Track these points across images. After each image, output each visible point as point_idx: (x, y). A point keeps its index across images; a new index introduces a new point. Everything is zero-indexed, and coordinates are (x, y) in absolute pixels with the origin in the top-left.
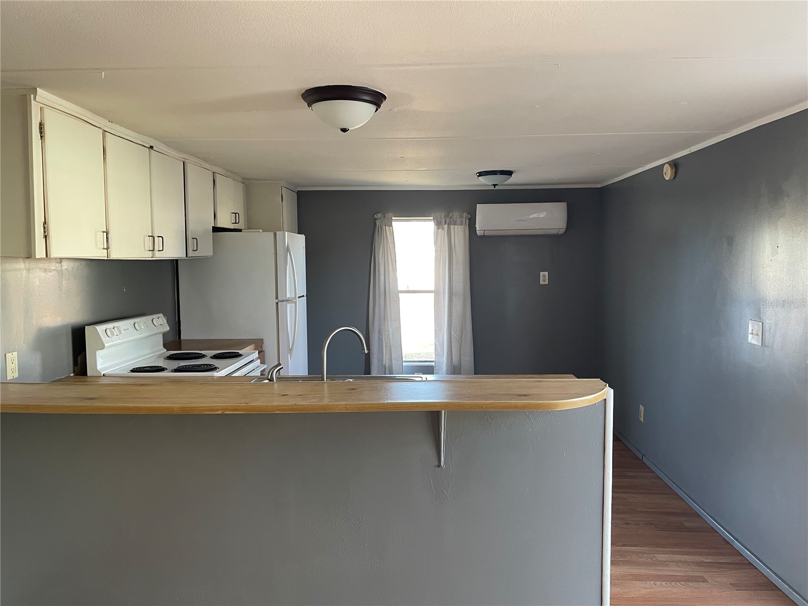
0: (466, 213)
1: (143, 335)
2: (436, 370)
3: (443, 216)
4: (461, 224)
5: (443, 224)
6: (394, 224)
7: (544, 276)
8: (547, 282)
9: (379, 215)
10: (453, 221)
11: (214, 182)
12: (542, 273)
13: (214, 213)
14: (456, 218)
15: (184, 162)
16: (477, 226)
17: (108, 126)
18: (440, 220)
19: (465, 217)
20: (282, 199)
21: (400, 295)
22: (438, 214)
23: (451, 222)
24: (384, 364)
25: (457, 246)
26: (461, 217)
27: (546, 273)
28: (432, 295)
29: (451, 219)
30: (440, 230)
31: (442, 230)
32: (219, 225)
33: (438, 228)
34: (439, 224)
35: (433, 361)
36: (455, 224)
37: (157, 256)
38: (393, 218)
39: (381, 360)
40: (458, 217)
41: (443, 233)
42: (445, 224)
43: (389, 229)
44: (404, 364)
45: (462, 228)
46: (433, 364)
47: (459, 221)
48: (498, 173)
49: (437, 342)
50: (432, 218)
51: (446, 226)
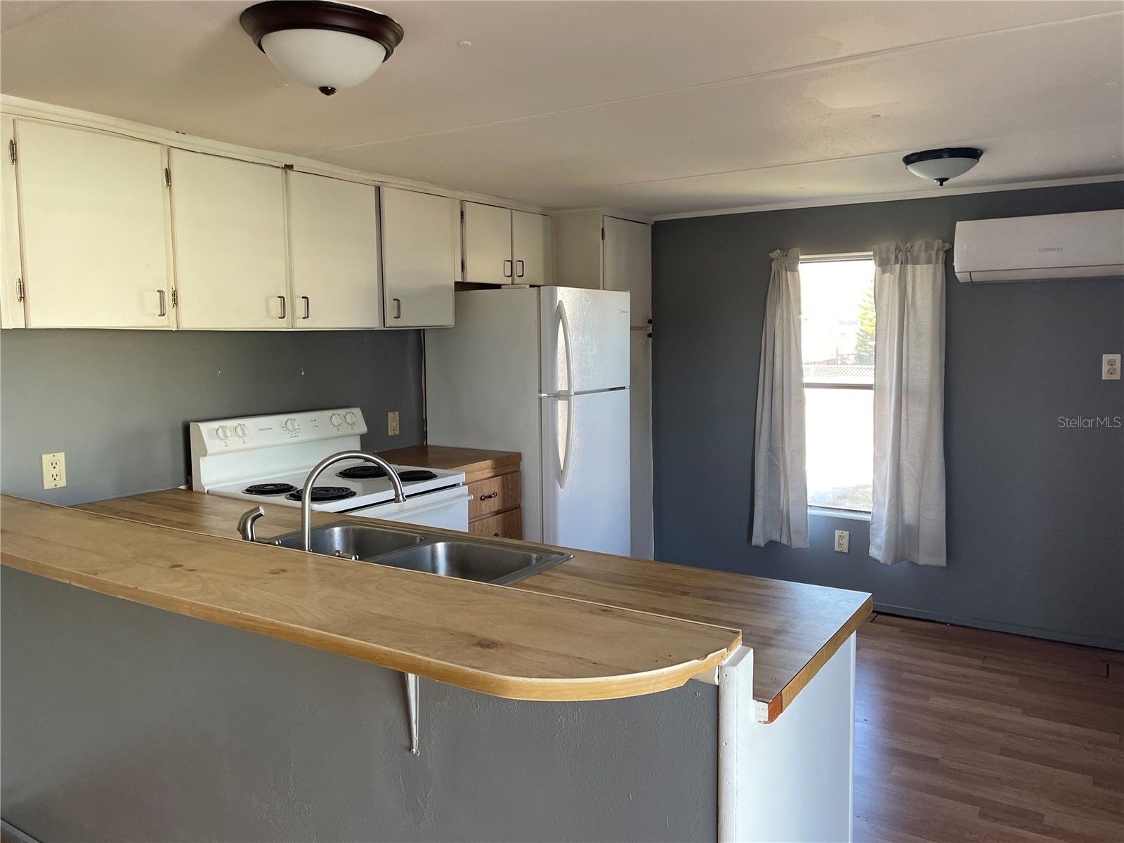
0: (940, 241)
1: (302, 437)
2: (873, 529)
3: (892, 249)
4: (929, 262)
5: (893, 262)
6: (802, 267)
7: (1111, 363)
8: (1117, 377)
9: (775, 253)
10: (912, 256)
11: (462, 215)
12: (1106, 358)
13: (462, 261)
14: (919, 250)
15: (378, 189)
16: (955, 264)
17: (173, 138)
18: (887, 257)
19: (935, 248)
20: (603, 236)
21: (807, 391)
22: (884, 246)
23: (906, 258)
24: (781, 507)
25: (919, 303)
26: (928, 247)
27: (1117, 357)
28: (870, 394)
29: (908, 254)
30: (887, 275)
31: (891, 274)
32: (471, 278)
33: (883, 272)
34: (883, 264)
35: (870, 513)
36: (916, 261)
37: (298, 326)
38: (801, 257)
39: (774, 502)
40: (923, 248)
41: (890, 279)
42: (896, 262)
43: (793, 276)
44: (810, 511)
45: (931, 271)
46: (868, 518)
47: (923, 256)
48: (946, 155)
49: (877, 481)
50: (872, 253)
51: (898, 266)
